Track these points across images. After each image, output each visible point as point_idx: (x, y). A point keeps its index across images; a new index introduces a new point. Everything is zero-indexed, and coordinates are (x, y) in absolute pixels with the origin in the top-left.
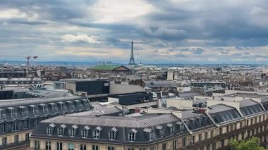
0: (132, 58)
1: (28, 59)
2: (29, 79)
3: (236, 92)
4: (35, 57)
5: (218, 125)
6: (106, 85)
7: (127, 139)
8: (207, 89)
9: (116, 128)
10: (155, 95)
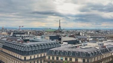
0: (60, 27)
1: (20, 27)
2: (28, 35)
3: (111, 40)
4: (22, 26)
5: (111, 52)
6: (60, 37)
7: (82, 56)
8: (99, 39)
9: (78, 52)
10: (80, 41)
